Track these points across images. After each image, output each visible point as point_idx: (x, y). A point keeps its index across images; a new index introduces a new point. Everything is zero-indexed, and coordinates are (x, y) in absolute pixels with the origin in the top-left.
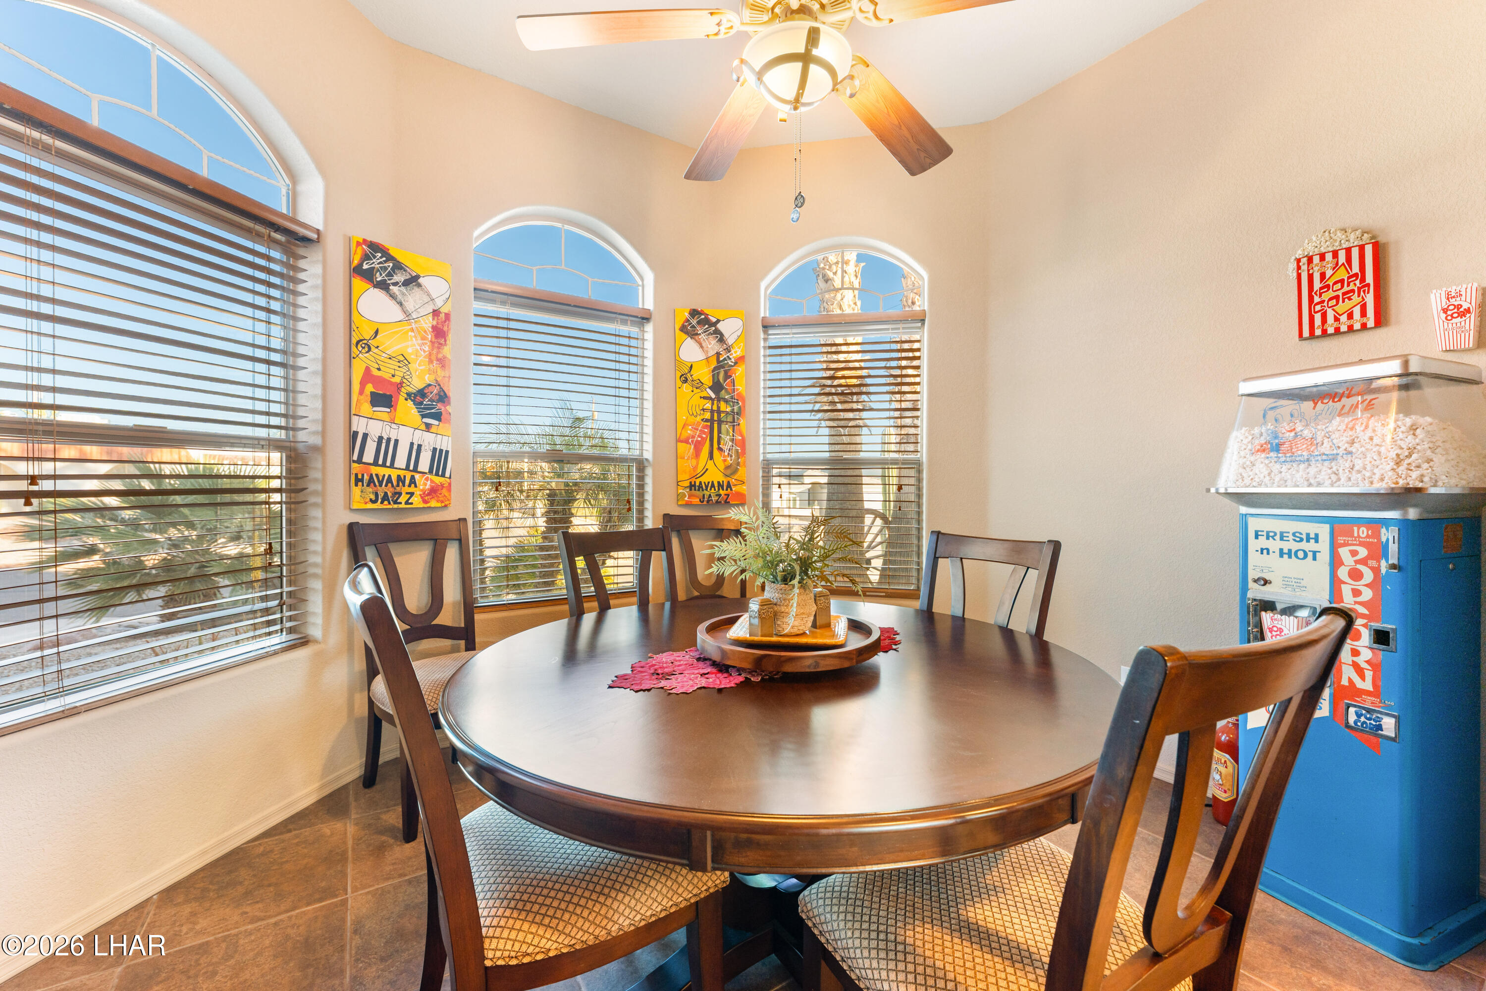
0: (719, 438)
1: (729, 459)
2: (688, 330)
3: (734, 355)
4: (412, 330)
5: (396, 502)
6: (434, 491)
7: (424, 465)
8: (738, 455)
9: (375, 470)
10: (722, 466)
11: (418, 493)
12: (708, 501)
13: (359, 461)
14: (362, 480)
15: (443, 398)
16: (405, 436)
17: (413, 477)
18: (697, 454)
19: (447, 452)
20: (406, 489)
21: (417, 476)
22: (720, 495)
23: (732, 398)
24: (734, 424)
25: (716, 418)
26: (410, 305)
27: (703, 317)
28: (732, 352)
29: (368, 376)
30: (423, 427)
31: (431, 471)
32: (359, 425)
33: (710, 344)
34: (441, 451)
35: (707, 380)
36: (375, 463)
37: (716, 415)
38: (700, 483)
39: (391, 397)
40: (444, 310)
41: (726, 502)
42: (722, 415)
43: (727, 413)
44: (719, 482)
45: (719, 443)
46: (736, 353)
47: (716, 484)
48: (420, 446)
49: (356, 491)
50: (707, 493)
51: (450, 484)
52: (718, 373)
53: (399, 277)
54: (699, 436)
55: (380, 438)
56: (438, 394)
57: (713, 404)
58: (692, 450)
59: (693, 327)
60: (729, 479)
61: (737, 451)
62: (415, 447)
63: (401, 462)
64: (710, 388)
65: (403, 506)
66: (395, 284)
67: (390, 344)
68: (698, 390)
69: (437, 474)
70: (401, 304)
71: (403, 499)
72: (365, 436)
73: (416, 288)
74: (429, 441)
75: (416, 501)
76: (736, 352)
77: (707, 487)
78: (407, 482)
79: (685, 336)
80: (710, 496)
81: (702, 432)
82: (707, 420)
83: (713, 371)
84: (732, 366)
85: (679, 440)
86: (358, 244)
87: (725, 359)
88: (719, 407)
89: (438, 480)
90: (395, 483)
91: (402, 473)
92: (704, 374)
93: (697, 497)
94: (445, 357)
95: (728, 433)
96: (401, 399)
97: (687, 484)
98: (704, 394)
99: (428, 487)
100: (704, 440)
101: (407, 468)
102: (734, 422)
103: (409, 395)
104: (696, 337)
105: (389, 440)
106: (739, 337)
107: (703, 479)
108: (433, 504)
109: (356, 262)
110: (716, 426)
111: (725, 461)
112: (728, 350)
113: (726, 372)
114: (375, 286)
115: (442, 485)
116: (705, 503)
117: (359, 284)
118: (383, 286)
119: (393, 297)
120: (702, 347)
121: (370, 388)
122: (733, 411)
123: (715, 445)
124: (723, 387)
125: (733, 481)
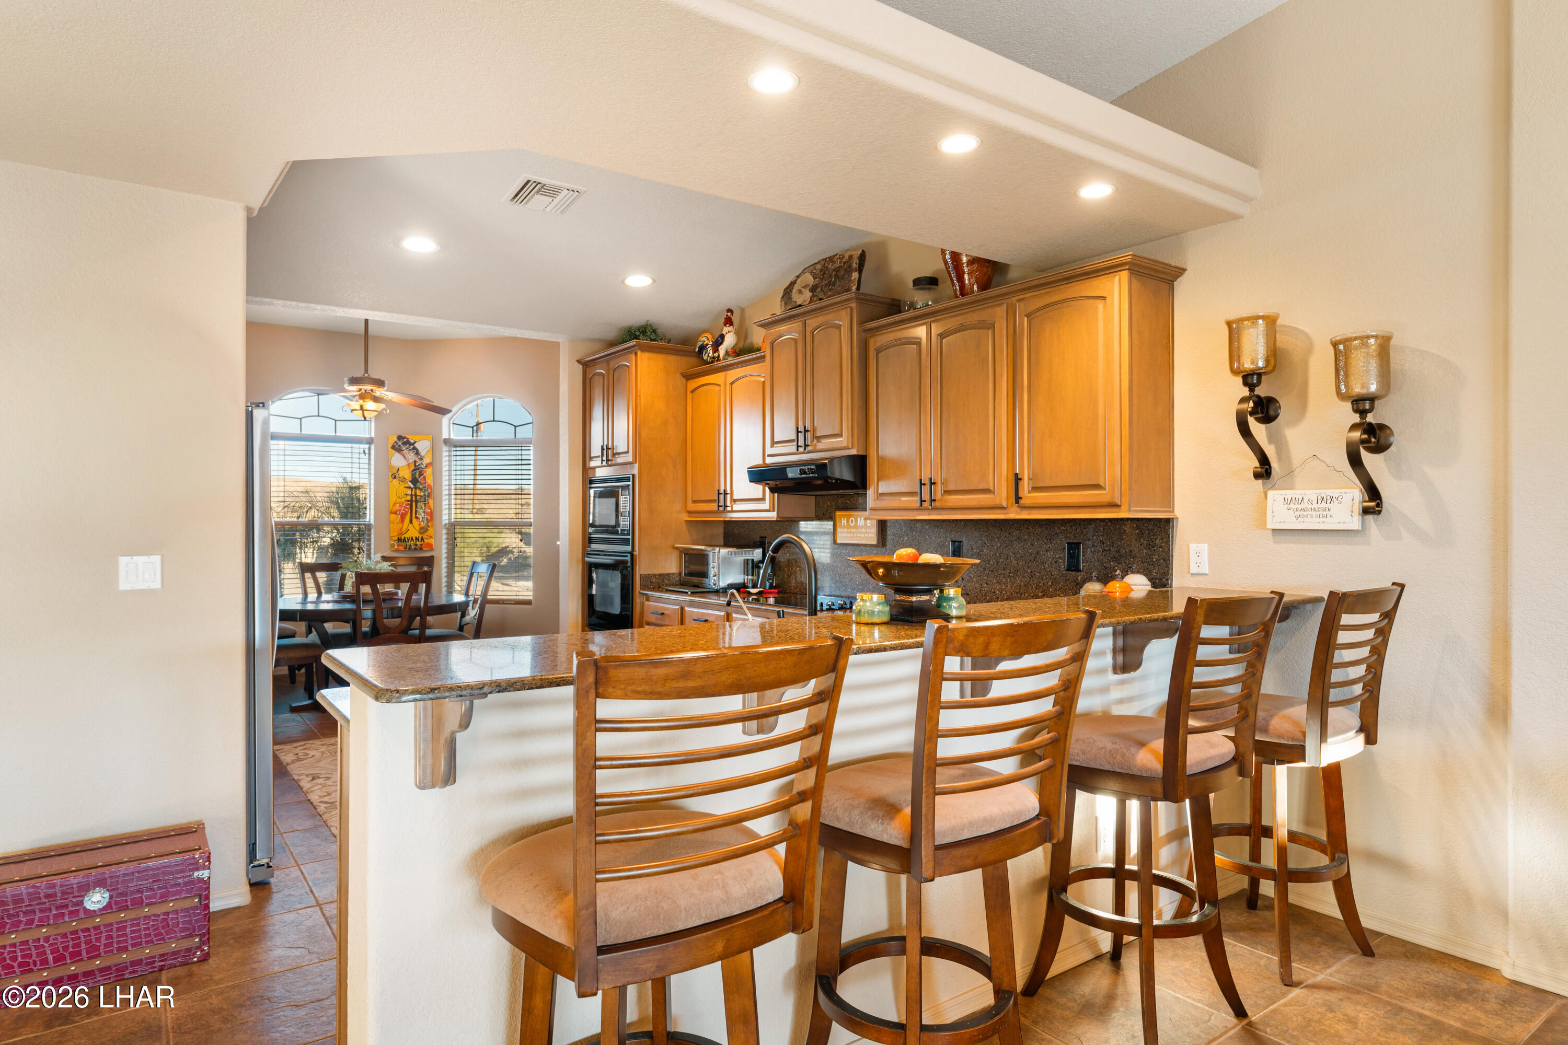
0: (416, 511)
1: (422, 523)
2: (396, 448)
3: (425, 462)
8: (428, 521)
10: (418, 528)
12: (409, 549)
18: (403, 521)
22: (416, 545)
23: (424, 487)
24: (426, 504)
25: (414, 499)
28: (424, 460)
35: (408, 477)
37: (414, 497)
38: (404, 538)
41: (421, 549)
42: (418, 497)
43: (421, 496)
44: (416, 537)
45: (416, 514)
46: (426, 460)
50: (408, 544)
52: (415, 473)
54: (403, 510)
57: (412, 491)
59: (399, 446)
60: (422, 535)
61: (428, 518)
64: (410, 481)
80: (410, 545)
81: (405, 508)
82: (408, 501)
83: (412, 472)
84: (424, 469)
85: (391, 513)
87: (419, 465)
88: (416, 493)
92: (407, 474)
93: (401, 545)
95: (421, 508)
97: (396, 538)
98: (407, 485)
100: (407, 512)
102: (425, 501)
104: (402, 452)
106: (428, 451)
107: (406, 535)
110: (414, 504)
111: (420, 524)
112: (421, 459)
113: (420, 472)
116: (407, 549)
120: (405, 458)
122: (425, 495)
123: (414, 515)
124: (418, 481)
125: (425, 537)
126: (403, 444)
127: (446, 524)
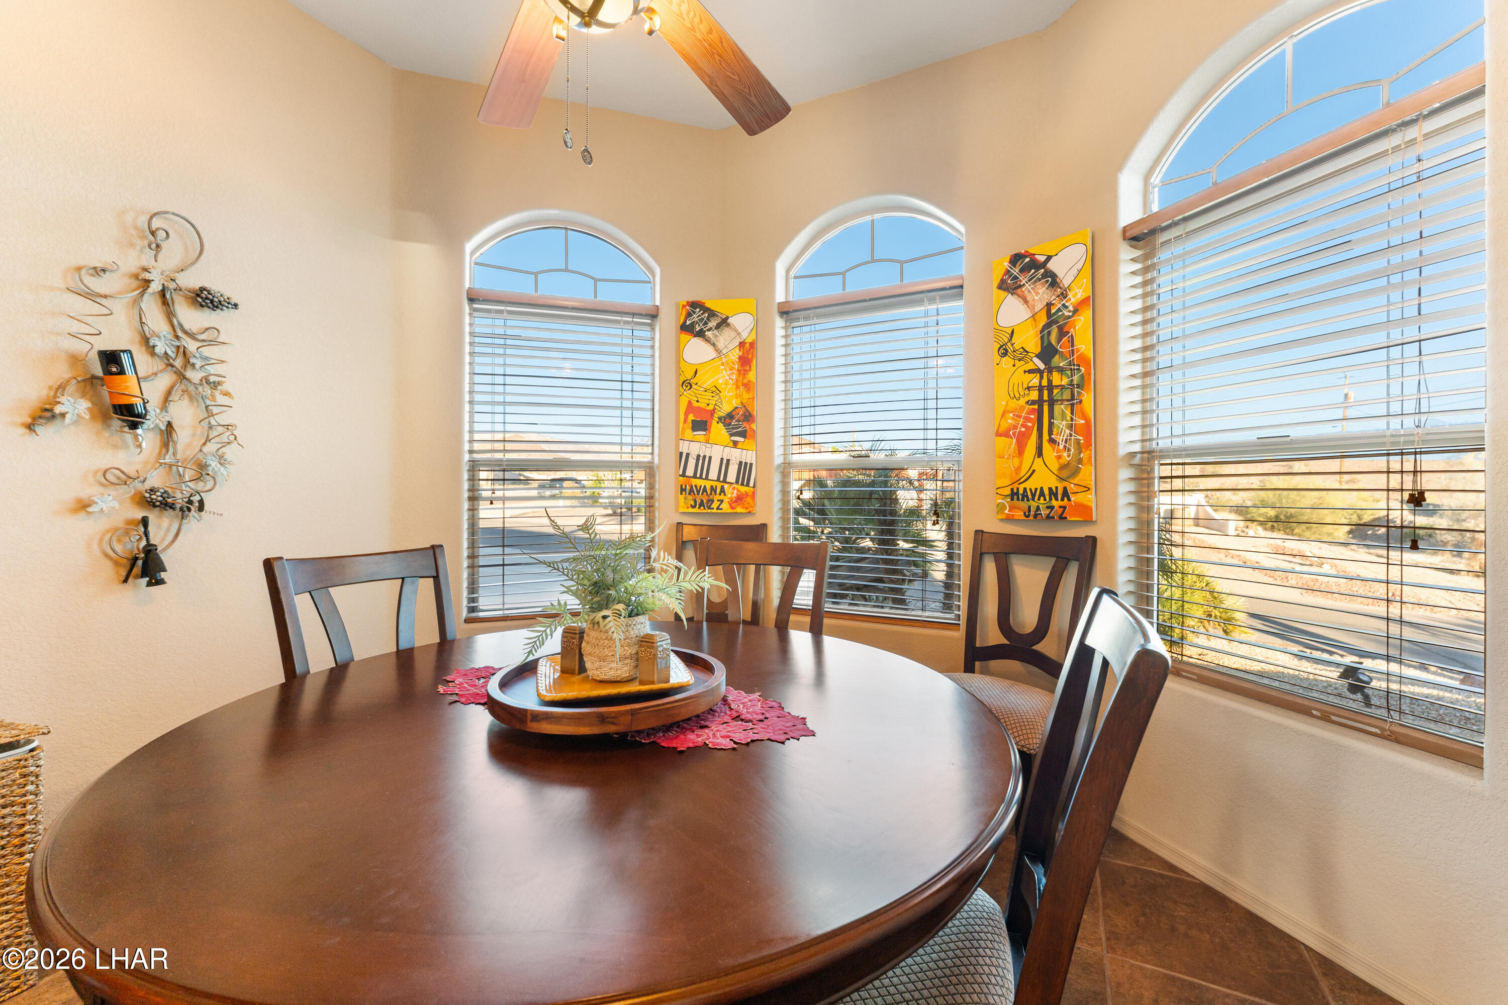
0: (1051, 425)
1: (1065, 454)
2: (1009, 285)
3: (1073, 300)
4: (723, 364)
5: (709, 508)
6: (739, 499)
7: (732, 477)
8: (1079, 448)
9: (694, 482)
10: (1055, 466)
11: (726, 500)
12: (1035, 516)
13: (683, 475)
14: (685, 490)
15: (748, 417)
16: (717, 453)
17: (722, 487)
18: (1022, 449)
19: (751, 465)
20: (717, 497)
21: (726, 486)
22: (1052, 508)
23: (1070, 364)
24: (1074, 402)
25: (1046, 397)
26: (720, 345)
27: (1028, 260)
28: (1070, 296)
29: (690, 408)
30: (731, 444)
31: (737, 482)
32: (684, 447)
33: (1037, 294)
34: (746, 464)
35: (1034, 346)
36: (695, 476)
37: (1046, 392)
38: (1025, 489)
39: (706, 422)
40: (749, 340)
41: (1062, 518)
42: (1055, 391)
43: (1062, 387)
44: (1050, 489)
45: (1050, 432)
46: (1076, 295)
47: (1046, 492)
48: (728, 461)
49: (682, 498)
50: (1034, 504)
51: (754, 493)
52: (1049, 333)
53: (713, 323)
54: (1023, 426)
55: (698, 456)
56: (744, 414)
57: (1041, 378)
58: (1013, 446)
59: (1016, 278)
60: (1066, 484)
61: (1078, 441)
62: (725, 462)
63: (713, 475)
64: (1037, 356)
65: (715, 511)
66: (709, 330)
67: (706, 380)
68: (1022, 363)
69: (742, 484)
70: (714, 345)
71: (715, 505)
72: (688, 455)
73: (726, 329)
74: (736, 455)
75: (725, 507)
76: (1074, 296)
77: (1033, 495)
78: (718, 491)
79: (1005, 294)
80: (1038, 508)
81: (1027, 419)
82: (1033, 402)
83: (1041, 332)
84: (1069, 317)
85: (998, 434)
86: (684, 306)
87: (1059, 310)
88: (1050, 382)
89: (743, 489)
90: (709, 492)
91: (714, 484)
92: (1030, 340)
93: (1019, 508)
94: (749, 381)
95: (1064, 417)
96: (714, 422)
97: (1007, 491)
98: (1030, 366)
99: (735, 495)
100: (1030, 430)
101: (718, 480)
102: (1073, 399)
103: (720, 418)
104: (1019, 291)
105: (704, 457)
106: (1079, 271)
107: (1028, 485)
108: (739, 510)
109: (682, 321)
110: (1046, 408)
111: (1059, 457)
112: (1064, 295)
113: (1060, 328)
114: (695, 336)
115: (747, 494)
116: (1031, 518)
117: (684, 337)
118: (701, 334)
119: (708, 340)
120: (1026, 302)
121: (691, 417)
122: (1071, 384)
123: (1046, 436)
124: (1056, 351)
125: (1071, 487)
126: (1022, 271)
127: (1133, 455)
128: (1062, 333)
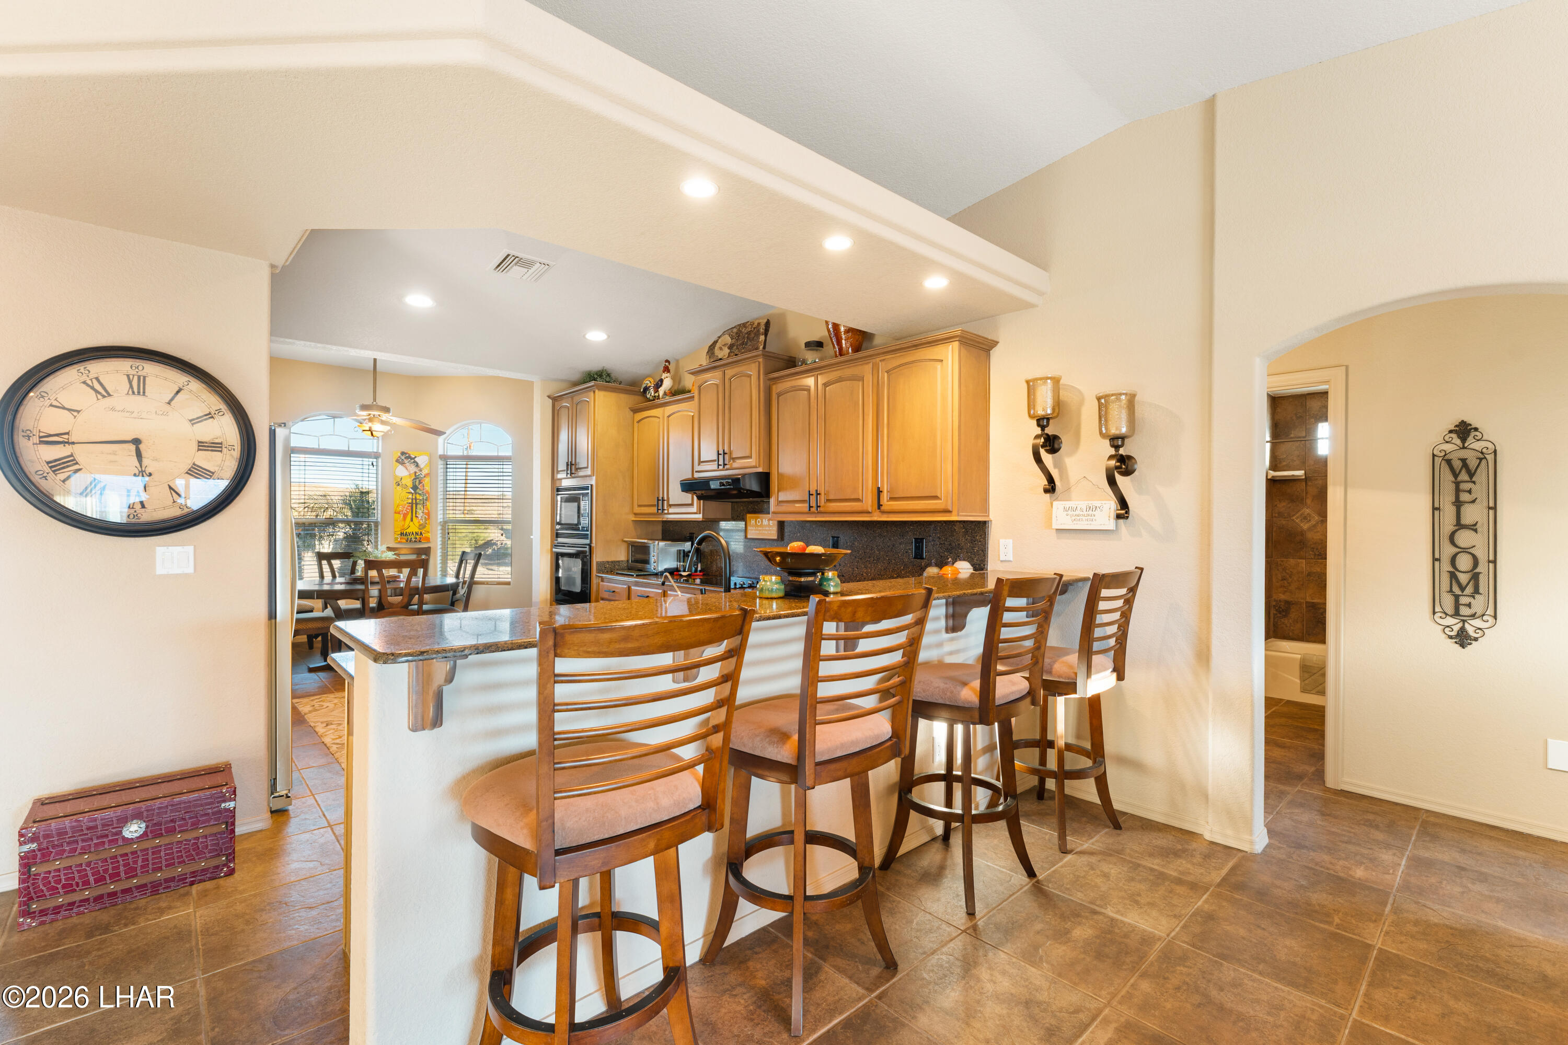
0: (416, 512)
1: (421, 521)
2: (400, 462)
3: (424, 473)
8: (426, 520)
10: (417, 525)
12: (410, 541)
18: (405, 518)
22: (416, 538)
23: (423, 492)
24: (424, 506)
27: (407, 455)
28: (423, 471)
35: (410, 484)
37: (414, 500)
41: (420, 541)
42: (418, 500)
45: (416, 514)
47: (414, 533)
50: (409, 537)
52: (416, 481)
54: (405, 511)
57: (413, 495)
58: (402, 517)
59: (402, 460)
61: (425, 517)
64: (411, 488)
68: (405, 489)
76: (425, 471)
77: (411, 534)
81: (407, 509)
82: (410, 503)
83: (413, 480)
84: (423, 478)
85: (396, 513)
87: (419, 475)
88: (416, 497)
92: (408, 482)
93: (404, 539)
95: (421, 509)
97: (399, 533)
98: (408, 491)
100: (408, 512)
102: (424, 504)
104: (404, 465)
107: (407, 531)
110: (414, 506)
111: (419, 522)
112: (421, 470)
116: (408, 542)
120: (407, 469)
122: (423, 499)
124: (418, 488)
125: (423, 532)
126: (405, 458)
127: (441, 522)
128: (420, 482)
